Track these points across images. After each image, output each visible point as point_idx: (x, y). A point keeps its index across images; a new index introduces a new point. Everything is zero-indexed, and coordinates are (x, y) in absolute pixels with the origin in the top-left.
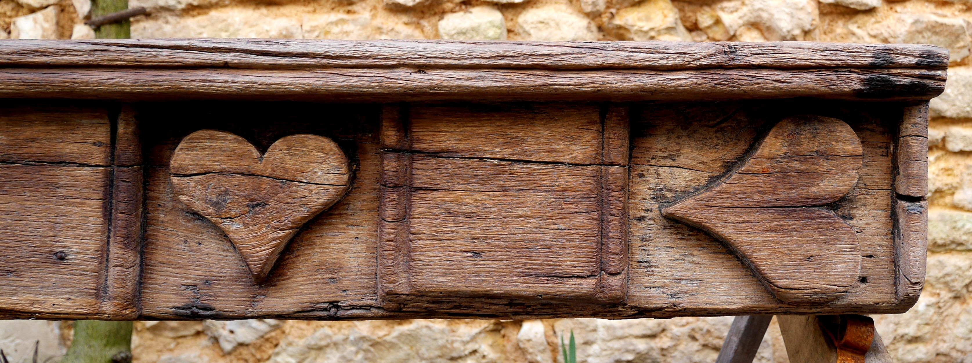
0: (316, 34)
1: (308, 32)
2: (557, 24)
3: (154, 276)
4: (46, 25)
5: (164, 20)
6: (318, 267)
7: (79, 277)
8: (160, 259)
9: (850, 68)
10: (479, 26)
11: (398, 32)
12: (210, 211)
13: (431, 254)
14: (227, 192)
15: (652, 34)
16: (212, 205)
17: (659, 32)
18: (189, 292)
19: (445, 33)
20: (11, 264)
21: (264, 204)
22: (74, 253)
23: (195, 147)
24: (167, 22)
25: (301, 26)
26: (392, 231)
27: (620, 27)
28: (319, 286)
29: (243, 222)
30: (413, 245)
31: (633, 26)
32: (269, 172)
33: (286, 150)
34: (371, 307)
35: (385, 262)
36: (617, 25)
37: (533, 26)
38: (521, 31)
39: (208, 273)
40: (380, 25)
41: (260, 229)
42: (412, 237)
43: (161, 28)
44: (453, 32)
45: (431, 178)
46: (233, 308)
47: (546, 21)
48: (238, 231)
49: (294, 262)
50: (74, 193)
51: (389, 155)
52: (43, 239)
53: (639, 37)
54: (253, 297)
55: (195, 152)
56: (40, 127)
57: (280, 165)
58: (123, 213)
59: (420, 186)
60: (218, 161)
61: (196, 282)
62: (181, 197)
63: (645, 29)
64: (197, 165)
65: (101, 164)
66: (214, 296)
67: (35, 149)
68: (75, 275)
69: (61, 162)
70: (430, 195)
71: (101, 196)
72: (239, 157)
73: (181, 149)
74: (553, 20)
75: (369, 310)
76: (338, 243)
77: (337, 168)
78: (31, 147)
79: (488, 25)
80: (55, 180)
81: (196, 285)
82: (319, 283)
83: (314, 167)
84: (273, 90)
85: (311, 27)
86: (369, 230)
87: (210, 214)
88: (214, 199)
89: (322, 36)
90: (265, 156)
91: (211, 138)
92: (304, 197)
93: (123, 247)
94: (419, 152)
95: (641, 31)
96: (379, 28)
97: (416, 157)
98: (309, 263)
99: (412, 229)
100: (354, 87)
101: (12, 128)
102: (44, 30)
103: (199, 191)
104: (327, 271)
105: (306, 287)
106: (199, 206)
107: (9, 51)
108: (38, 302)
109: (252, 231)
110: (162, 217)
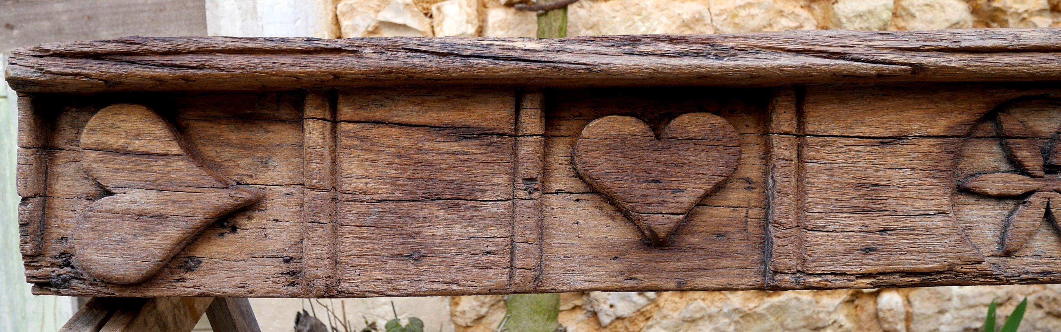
0: (724, 17)
1: (717, 15)
2: (942, 7)
4: (469, 10)
5: (579, 5)
11: (798, 15)
15: (1025, 15)
17: (1031, 14)
19: (844, 16)
24: (582, 7)
25: (709, 9)
27: (997, 9)
31: (1010, 8)
38: (904, 13)
40: (782, 9)
43: (576, 12)
44: (852, 15)
47: (931, 4)
53: (1013, 18)
63: (1021, 11)
74: (938, 3)
85: (721, 10)
89: (729, 20)
95: (1016, 13)
96: (782, 11)
102: (468, 15)
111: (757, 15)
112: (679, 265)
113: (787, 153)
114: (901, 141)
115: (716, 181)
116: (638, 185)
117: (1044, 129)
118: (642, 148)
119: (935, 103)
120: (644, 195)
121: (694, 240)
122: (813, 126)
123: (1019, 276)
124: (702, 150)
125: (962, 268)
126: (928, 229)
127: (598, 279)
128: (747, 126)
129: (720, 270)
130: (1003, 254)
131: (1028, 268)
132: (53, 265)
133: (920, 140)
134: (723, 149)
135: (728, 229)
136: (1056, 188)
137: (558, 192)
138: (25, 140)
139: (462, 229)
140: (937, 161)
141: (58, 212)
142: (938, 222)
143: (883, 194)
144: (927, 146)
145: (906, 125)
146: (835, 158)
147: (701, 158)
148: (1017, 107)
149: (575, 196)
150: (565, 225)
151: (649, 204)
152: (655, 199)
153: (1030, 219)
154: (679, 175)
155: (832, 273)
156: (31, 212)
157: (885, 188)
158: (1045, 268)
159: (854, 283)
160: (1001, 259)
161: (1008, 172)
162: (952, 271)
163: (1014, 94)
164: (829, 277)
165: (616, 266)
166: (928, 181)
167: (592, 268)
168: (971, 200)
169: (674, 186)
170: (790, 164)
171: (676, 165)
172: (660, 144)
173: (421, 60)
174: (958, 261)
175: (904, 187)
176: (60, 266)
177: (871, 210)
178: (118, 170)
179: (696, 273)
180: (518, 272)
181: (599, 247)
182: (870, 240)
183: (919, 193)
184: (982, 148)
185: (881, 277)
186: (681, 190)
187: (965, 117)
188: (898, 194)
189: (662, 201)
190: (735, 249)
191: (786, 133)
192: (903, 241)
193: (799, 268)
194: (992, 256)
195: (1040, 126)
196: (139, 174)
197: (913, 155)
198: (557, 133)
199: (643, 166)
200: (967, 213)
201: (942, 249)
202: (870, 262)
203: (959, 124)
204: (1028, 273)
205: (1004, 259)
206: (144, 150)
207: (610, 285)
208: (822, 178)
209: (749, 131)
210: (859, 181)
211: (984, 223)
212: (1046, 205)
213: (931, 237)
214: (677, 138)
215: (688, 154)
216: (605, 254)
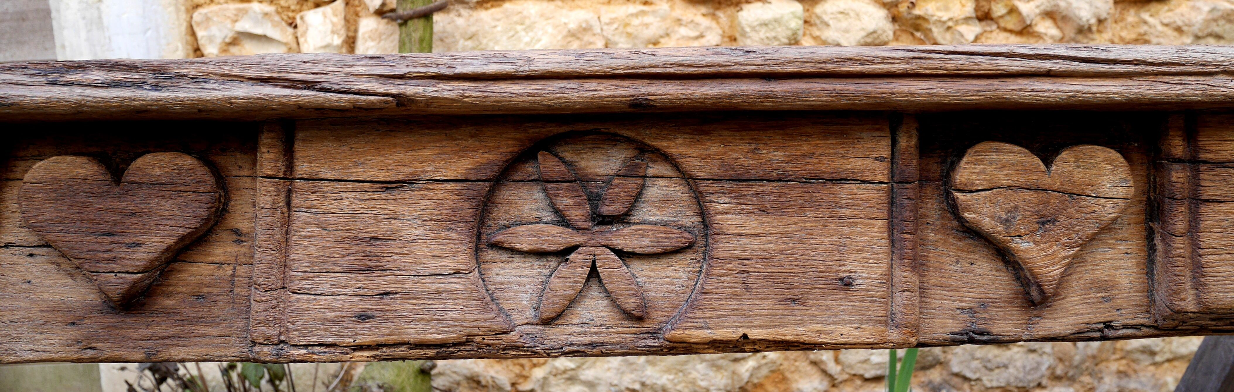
0: (615, 26)
1: (607, 24)
2: (858, 15)
3: (928, 300)
6: (1091, 286)
7: (868, 304)
8: (933, 281)
10: (782, 17)
11: (697, 24)
12: (999, 229)
13: (1221, 269)
14: (1016, 208)
15: (950, 24)
16: (1001, 223)
17: (957, 22)
18: (964, 316)
19: (747, 25)
20: (795, 292)
21: (1054, 221)
22: (862, 277)
23: (982, 160)
25: (599, 18)
26: (1182, 246)
27: (919, 17)
28: (1094, 305)
29: (1034, 241)
30: (1204, 260)
31: (932, 16)
32: (1057, 186)
33: (1074, 162)
34: (1142, 325)
35: (1176, 278)
36: (916, 15)
37: (832, 16)
38: (818, 22)
39: (983, 295)
40: (680, 17)
41: (1051, 247)
42: (1201, 252)
44: (755, 24)
45: (1218, 189)
46: (1010, 331)
47: (846, 12)
48: (1030, 252)
49: (1067, 281)
50: (857, 213)
51: (1176, 166)
52: (827, 263)
53: (936, 27)
54: (1029, 320)
55: (982, 166)
56: (818, 142)
57: (1068, 178)
58: (909, 233)
59: (1208, 198)
60: (1006, 175)
61: (971, 305)
62: (967, 215)
63: (944, 19)
64: (984, 180)
65: (885, 181)
66: (991, 319)
67: (814, 166)
68: (863, 301)
69: (842, 179)
70: (1216, 207)
71: (886, 215)
72: (1028, 171)
73: (967, 163)
74: (853, 10)
75: (1140, 329)
76: (1109, 259)
77: (1125, 180)
78: (809, 163)
79: (791, 15)
80: (836, 199)
81: (971, 309)
82: (1093, 303)
83: (1103, 180)
84: (1095, 100)
86: (1137, 245)
87: (999, 233)
88: (1004, 216)
89: (621, 29)
90: (1053, 168)
91: (997, 151)
92: (1094, 212)
93: (910, 270)
94: (1205, 162)
95: (940, 21)
97: (1203, 167)
98: (1082, 282)
99: (1201, 243)
100: (1177, 95)
101: (787, 143)
103: (986, 208)
104: (1100, 289)
105: (1081, 306)
106: (987, 224)
107: (822, 59)
108: (826, 333)
109: (1043, 249)
110: (932, 236)
111: (651, 24)
112: (149, 332)
113: (269, 201)
114: (410, 187)
115: (181, 233)
116: (86, 239)
117: (600, 171)
118: (94, 195)
119: (455, 140)
120: (93, 251)
121: (168, 302)
122: (302, 168)
123: (562, 348)
124: (165, 197)
125: (484, 339)
126: (439, 292)
127: (49, 348)
128: (240, 167)
129: (199, 339)
130: (539, 322)
131: (573, 339)
133: (435, 184)
134: (191, 196)
135: (209, 290)
136: (603, 242)
137: (8, 246)
140: (455, 210)
142: (452, 283)
143: (386, 249)
144: (442, 192)
145: (418, 167)
146: (329, 207)
147: (165, 206)
148: (567, 143)
149: (28, 251)
150: (14, 284)
151: (98, 261)
152: (106, 256)
153: (568, 280)
154: (136, 226)
155: (321, 345)
157: (389, 242)
158: (595, 338)
159: (349, 356)
160: (539, 327)
161: (552, 223)
162: (473, 341)
163: (554, 130)
164: (317, 350)
165: (73, 333)
166: (442, 234)
167: (43, 336)
168: (504, 256)
169: (130, 239)
170: (273, 214)
171: (134, 214)
172: (117, 190)
174: (476, 331)
175: (413, 241)
177: (370, 269)
179: (168, 342)
181: (53, 310)
182: (367, 305)
183: (431, 249)
184: (520, 194)
185: (384, 349)
186: (138, 245)
187: (492, 157)
188: (405, 250)
189: (115, 258)
190: (217, 314)
191: (270, 177)
192: (409, 306)
193: (282, 338)
194: (527, 324)
195: (595, 167)
197: (425, 203)
198: (12, 176)
199: (92, 216)
200: (498, 272)
201: (456, 316)
202: (366, 331)
203: (483, 166)
204: (571, 344)
205: (542, 327)
207: (64, 355)
208: (311, 230)
209: (242, 173)
210: (356, 234)
211: (520, 285)
212: (590, 263)
213: (443, 301)
214: (136, 183)
215: (148, 201)
216: (60, 319)
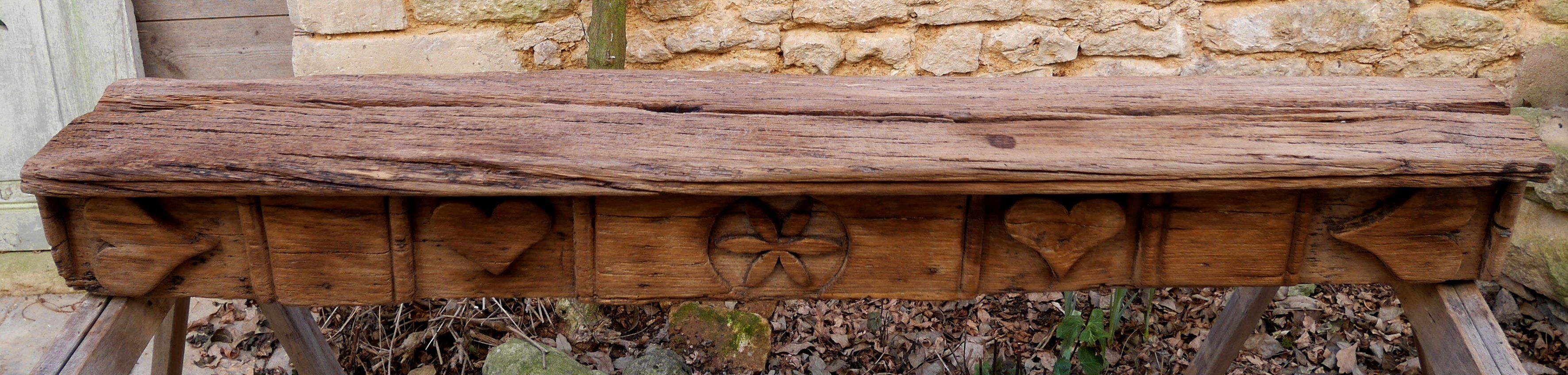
3: (987, 273)
6: (1094, 265)
7: (945, 283)
8: (991, 262)
9: (1483, 174)
12: (1032, 243)
14: (1045, 232)
16: (1034, 240)
18: (1009, 280)
20: (901, 275)
21: (1069, 238)
22: (942, 268)
23: (1025, 207)
26: (1154, 251)
29: (1054, 248)
30: (1167, 260)
32: (1074, 219)
33: (1086, 208)
34: (1126, 285)
35: (1146, 269)
39: (1022, 270)
41: (1065, 252)
42: (1165, 255)
45: (1182, 222)
48: (1051, 254)
50: (942, 234)
51: (1155, 211)
52: (921, 261)
54: (1051, 283)
55: (1025, 210)
57: (1081, 215)
58: (973, 244)
59: (1174, 227)
60: (1040, 215)
61: (1014, 275)
62: (1011, 234)
64: (1026, 217)
65: (961, 218)
66: (1026, 282)
67: (917, 210)
68: (942, 280)
69: (934, 217)
70: (1179, 232)
71: (960, 235)
72: (1055, 212)
73: (1015, 209)
78: (914, 209)
80: (930, 227)
81: (1013, 277)
82: (1094, 274)
83: (1105, 219)
87: (1033, 245)
88: (1036, 236)
90: (1071, 212)
91: (1036, 203)
92: (1096, 233)
94: (1177, 208)
98: (1089, 262)
99: (1166, 251)
100: (1149, 190)
103: (1026, 232)
105: (1086, 276)
106: (1026, 240)
109: (1060, 253)
110: (992, 239)
114: (668, 219)
116: (476, 245)
117: (783, 208)
118: (476, 223)
121: (525, 269)
123: (760, 298)
125: (714, 295)
126: (687, 274)
127: (457, 293)
129: (544, 287)
130: (747, 285)
131: (766, 294)
132: (84, 279)
133: (683, 218)
135: (548, 262)
136: (785, 248)
137: (424, 241)
138: (45, 215)
139: (355, 270)
140: (695, 232)
141: (80, 248)
142: (694, 268)
143: (654, 251)
144: (687, 223)
145: (671, 210)
146: (619, 229)
147: (520, 229)
149: (437, 243)
150: (431, 261)
151: (482, 256)
152: (488, 253)
153: (763, 267)
154: (504, 239)
156: (60, 254)
157: (656, 247)
158: (779, 293)
160: (746, 287)
161: (754, 235)
162: (707, 297)
165: (470, 285)
166: (689, 243)
167: (453, 286)
168: (724, 252)
169: (501, 245)
170: (586, 233)
171: (502, 233)
172: (489, 220)
173: (306, 187)
175: (670, 247)
176: (89, 280)
177: (646, 261)
178: (114, 233)
180: (398, 294)
181: (457, 273)
182: (645, 281)
183: (681, 251)
184: (734, 219)
186: (507, 248)
188: (665, 251)
190: (553, 275)
191: (582, 213)
192: (669, 280)
193: (595, 293)
194: (740, 286)
195: (780, 206)
196: (128, 236)
197: (677, 228)
200: (721, 259)
201: (697, 285)
202: (645, 292)
203: (712, 210)
204: (765, 296)
205: (748, 288)
206: (128, 221)
207: (465, 296)
208: (608, 241)
210: (636, 244)
211: (734, 266)
212: (777, 259)
215: (510, 226)
